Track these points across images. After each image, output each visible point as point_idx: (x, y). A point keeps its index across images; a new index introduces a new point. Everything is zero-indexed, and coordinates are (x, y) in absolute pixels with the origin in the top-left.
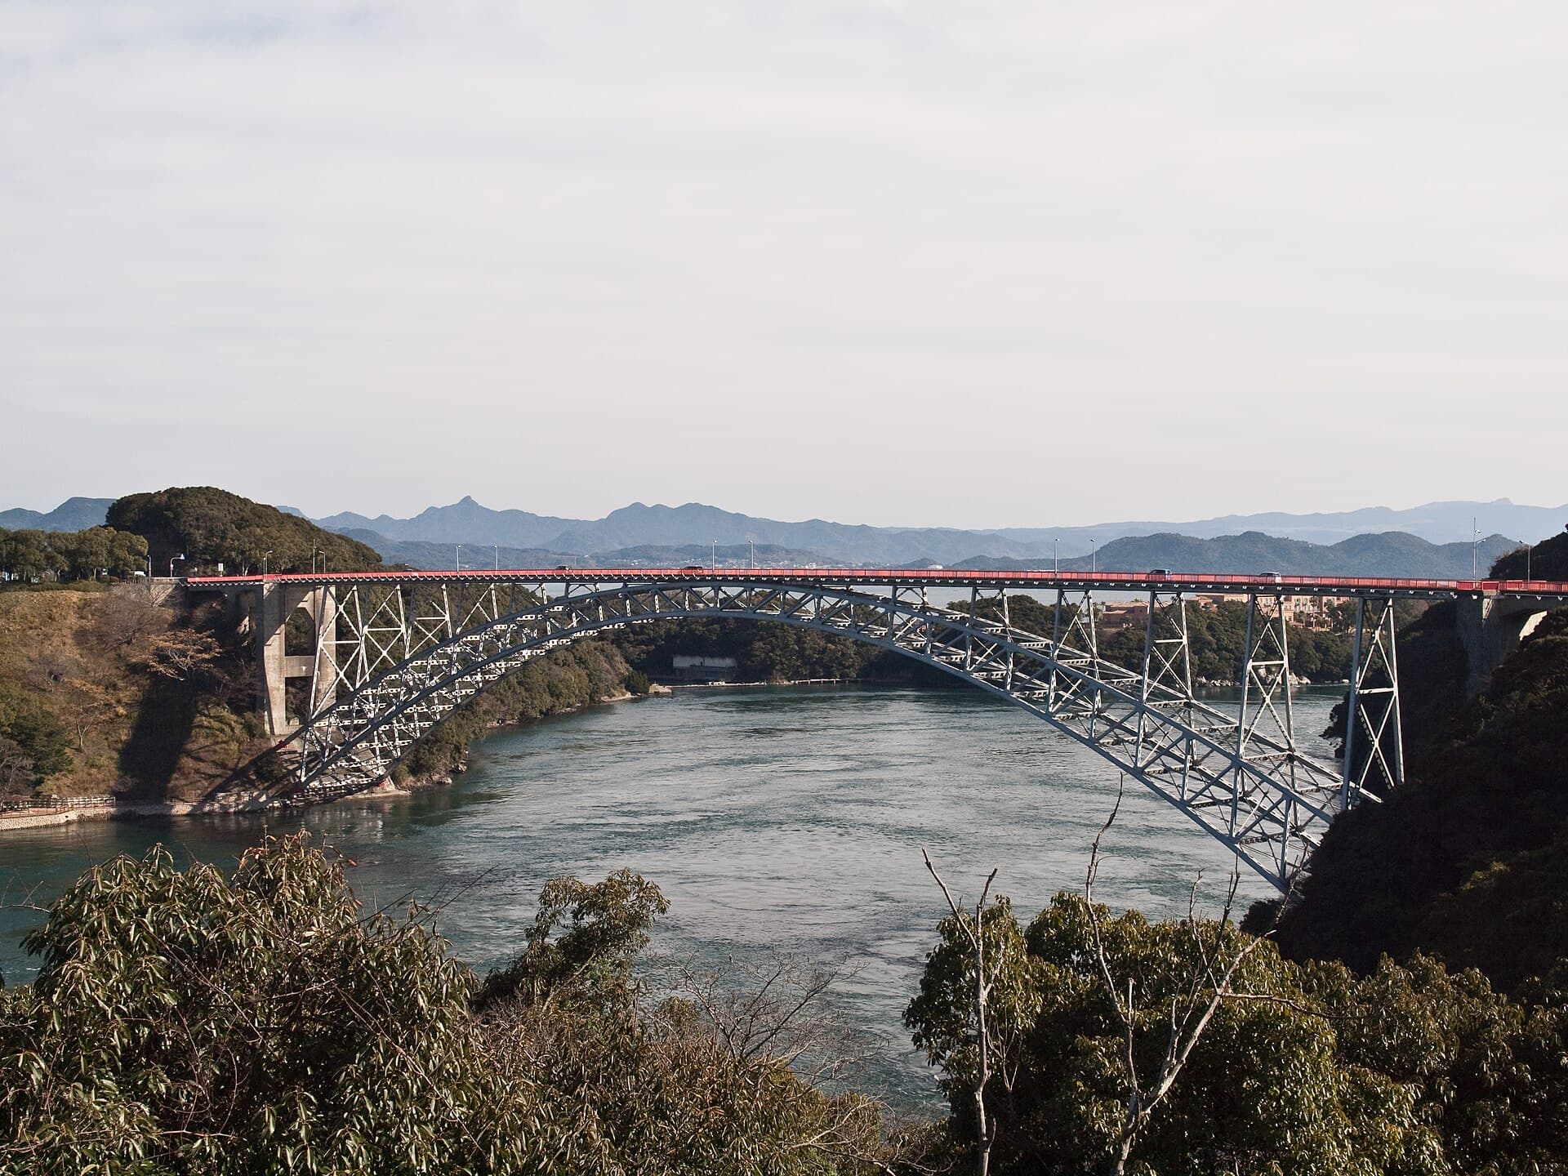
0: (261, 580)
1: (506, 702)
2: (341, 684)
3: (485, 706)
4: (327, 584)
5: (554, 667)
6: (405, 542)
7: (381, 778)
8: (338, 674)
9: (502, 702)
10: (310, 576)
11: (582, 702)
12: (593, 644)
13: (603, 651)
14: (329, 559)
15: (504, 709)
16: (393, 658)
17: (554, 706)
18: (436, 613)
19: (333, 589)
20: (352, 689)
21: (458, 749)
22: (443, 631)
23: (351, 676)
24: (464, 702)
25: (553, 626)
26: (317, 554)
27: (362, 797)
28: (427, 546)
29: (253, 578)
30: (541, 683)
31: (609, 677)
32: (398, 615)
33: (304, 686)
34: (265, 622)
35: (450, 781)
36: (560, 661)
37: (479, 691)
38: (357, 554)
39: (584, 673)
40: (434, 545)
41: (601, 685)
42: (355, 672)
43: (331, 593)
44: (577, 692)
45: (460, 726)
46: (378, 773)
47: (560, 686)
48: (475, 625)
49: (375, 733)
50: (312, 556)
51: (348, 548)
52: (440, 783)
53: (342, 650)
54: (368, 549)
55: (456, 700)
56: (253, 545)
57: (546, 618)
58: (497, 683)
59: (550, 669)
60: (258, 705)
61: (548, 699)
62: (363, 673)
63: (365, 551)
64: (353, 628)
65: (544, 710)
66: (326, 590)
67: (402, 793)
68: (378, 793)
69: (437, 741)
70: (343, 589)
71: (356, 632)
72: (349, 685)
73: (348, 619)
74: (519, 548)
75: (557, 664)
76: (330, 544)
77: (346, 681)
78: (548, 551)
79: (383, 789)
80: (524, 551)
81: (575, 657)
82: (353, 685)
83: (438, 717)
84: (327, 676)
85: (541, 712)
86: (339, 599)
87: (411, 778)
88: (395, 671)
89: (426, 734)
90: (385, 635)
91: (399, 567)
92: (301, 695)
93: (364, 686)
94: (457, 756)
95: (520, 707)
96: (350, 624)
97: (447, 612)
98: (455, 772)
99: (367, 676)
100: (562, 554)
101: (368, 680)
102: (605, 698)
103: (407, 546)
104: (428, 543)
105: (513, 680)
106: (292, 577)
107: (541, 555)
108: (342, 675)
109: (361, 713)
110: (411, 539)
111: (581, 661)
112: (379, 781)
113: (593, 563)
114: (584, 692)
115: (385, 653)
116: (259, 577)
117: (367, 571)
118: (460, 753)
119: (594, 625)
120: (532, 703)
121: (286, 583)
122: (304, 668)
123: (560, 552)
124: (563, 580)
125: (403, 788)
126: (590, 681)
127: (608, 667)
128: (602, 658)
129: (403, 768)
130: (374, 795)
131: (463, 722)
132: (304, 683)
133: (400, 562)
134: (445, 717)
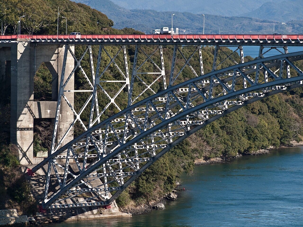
0: (15, 39)
1: (211, 143)
2: (77, 125)
3: (194, 146)
4: (68, 44)
5: (251, 115)
6: (136, 11)
7: (108, 202)
8: (75, 117)
9: (208, 143)
10: (55, 37)
11: (274, 145)
12: (285, 97)
13: (293, 102)
14: (70, 23)
15: (209, 148)
16: (120, 105)
17: (250, 147)
18: (155, 69)
19: (72, 48)
20: (86, 129)
21: (170, 181)
22: (161, 83)
23: (86, 118)
24: (175, 142)
25: (249, 81)
26: (61, 19)
27: (92, 217)
28: (152, 14)
29: (8, 37)
30: (241, 128)
31: (297, 125)
32: (124, 70)
33: (49, 126)
34: (18, 74)
35: (163, 206)
36: (256, 111)
37: (188, 133)
38: (93, 20)
39: (275, 121)
40: (158, 13)
41: (290, 131)
42: (89, 116)
43: (71, 51)
44: (270, 136)
45: (172, 161)
46: (106, 197)
47: (256, 131)
48: (187, 79)
49: (104, 165)
50: (56, 20)
51: (86, 13)
52: (154, 208)
53: (79, 97)
54: (102, 15)
55: (169, 140)
56: (10, 10)
57: (244, 75)
58: (203, 127)
59: (248, 117)
60: (11, 140)
61: (245, 142)
62: (95, 116)
63: (100, 17)
64: (88, 80)
65: (242, 150)
66: (67, 48)
67: (125, 214)
68: (106, 214)
69: (153, 173)
70: (81, 48)
71: (90, 83)
72: (84, 126)
73: (84, 73)
74: (227, 16)
75: (253, 113)
76: (72, 10)
77: (82, 122)
78: (251, 19)
79: (109, 211)
80: (232, 19)
81: (269, 107)
82: (87, 126)
83: (154, 154)
84: (67, 118)
85: (240, 152)
86: (77, 56)
87: (132, 203)
88: (120, 115)
89: (144, 168)
90: (113, 86)
91: (127, 31)
92: (46, 133)
93: (96, 127)
94: (169, 187)
95: (222, 147)
96: (86, 76)
97: (163, 68)
98: (168, 199)
99: (98, 119)
100: (264, 21)
101: (99, 121)
102: (294, 143)
103: (135, 13)
104: (153, 11)
105: (216, 124)
106: (40, 37)
107: (246, 22)
108: (78, 117)
109: (93, 150)
110: (140, 8)
111: (274, 111)
112: (106, 204)
113: (290, 30)
114: (276, 137)
115: (113, 101)
116: (14, 37)
117: (100, 34)
118: (172, 183)
119: (282, 81)
120: (232, 144)
121: (35, 42)
122: (49, 111)
123: (262, 20)
124: (257, 43)
125: (126, 211)
126: (281, 128)
127: (297, 116)
128: (291, 109)
129: (125, 194)
130: (102, 216)
131: (175, 159)
132: (48, 123)
133: (129, 26)
134: (160, 155)
